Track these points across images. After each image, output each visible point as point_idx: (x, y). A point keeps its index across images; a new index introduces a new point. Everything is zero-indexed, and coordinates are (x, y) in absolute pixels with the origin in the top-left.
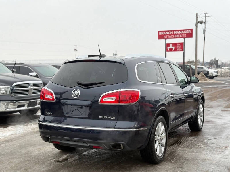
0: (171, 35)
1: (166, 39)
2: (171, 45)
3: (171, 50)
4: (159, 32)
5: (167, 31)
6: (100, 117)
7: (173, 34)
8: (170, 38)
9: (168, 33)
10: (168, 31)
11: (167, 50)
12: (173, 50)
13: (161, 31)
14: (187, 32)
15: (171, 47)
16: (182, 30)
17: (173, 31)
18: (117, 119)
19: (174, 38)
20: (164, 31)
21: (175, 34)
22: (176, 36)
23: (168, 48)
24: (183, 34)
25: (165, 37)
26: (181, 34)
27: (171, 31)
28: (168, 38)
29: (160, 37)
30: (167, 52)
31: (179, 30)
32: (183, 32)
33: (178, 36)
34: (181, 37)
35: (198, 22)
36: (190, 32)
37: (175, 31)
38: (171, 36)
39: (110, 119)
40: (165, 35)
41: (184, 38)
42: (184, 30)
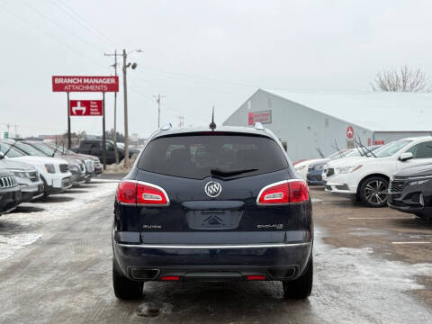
0: (78, 84)
1: (68, 91)
2: (79, 104)
3: (79, 113)
4: (54, 78)
5: (70, 77)
6: (259, 226)
7: (82, 84)
8: (77, 91)
9: (72, 81)
10: (73, 77)
11: (71, 113)
12: (84, 112)
13: (59, 77)
14: (108, 81)
15: (79, 107)
16: (99, 78)
17: (83, 78)
18: (286, 229)
19: (85, 90)
20: (64, 77)
21: (86, 84)
22: (87, 87)
23: (74, 109)
24: (101, 84)
25: (66, 87)
26: (98, 85)
27: (79, 78)
28: (72, 90)
29: (58, 87)
30: (71, 117)
31: (93, 78)
32: (101, 81)
33: (92, 87)
34: (98, 91)
35: (127, 64)
36: (113, 81)
37: (86, 78)
38: (78, 88)
39: (274, 229)
40: (66, 84)
41: (104, 91)
42: (102, 78)
